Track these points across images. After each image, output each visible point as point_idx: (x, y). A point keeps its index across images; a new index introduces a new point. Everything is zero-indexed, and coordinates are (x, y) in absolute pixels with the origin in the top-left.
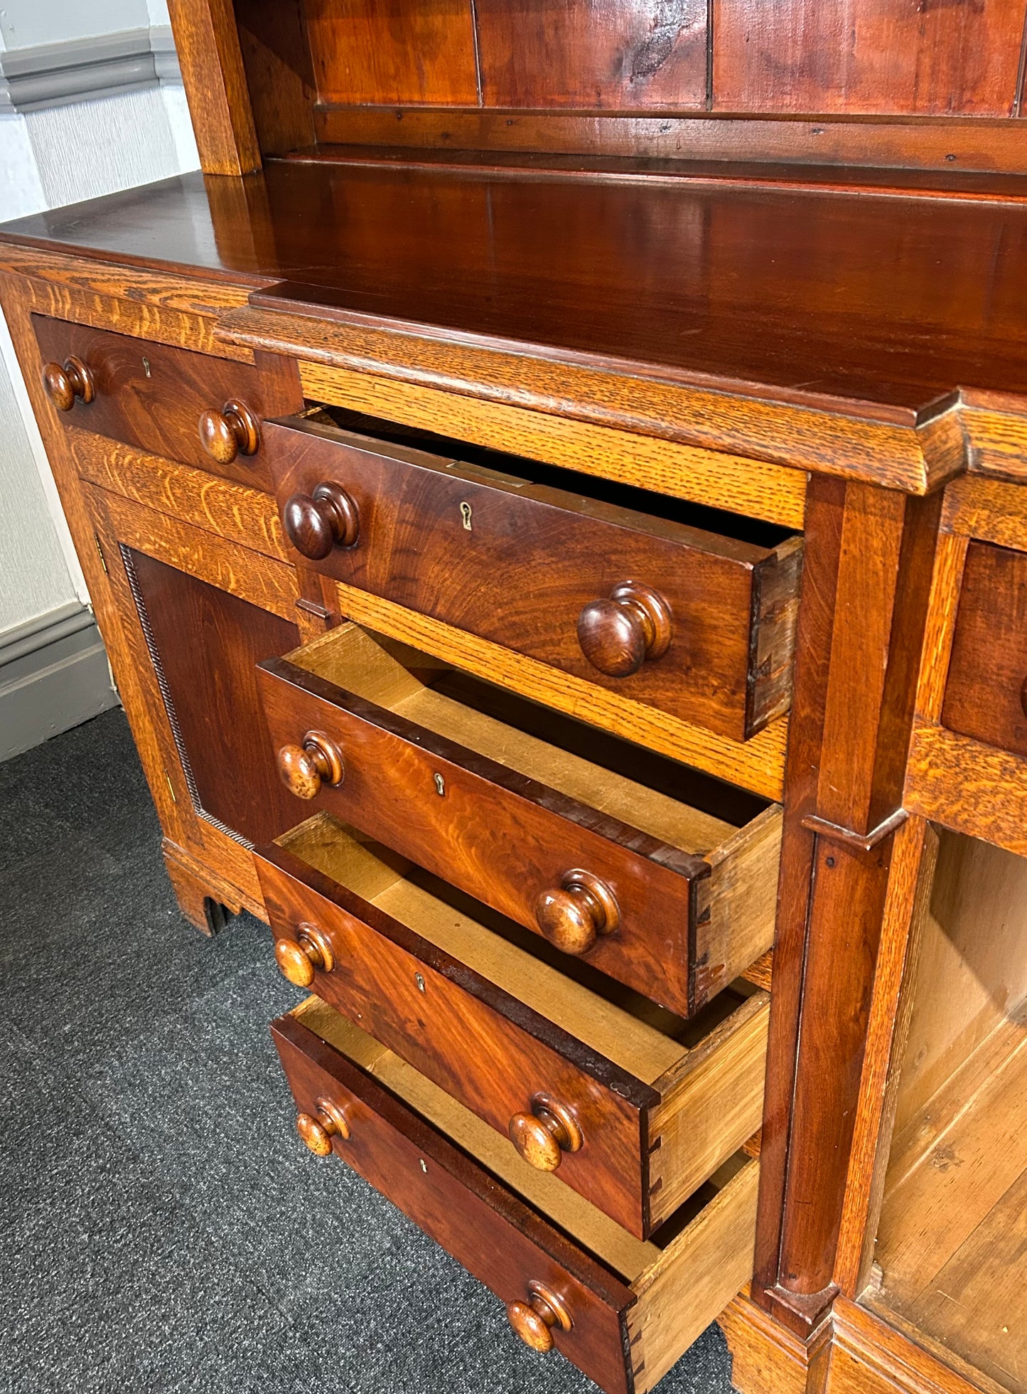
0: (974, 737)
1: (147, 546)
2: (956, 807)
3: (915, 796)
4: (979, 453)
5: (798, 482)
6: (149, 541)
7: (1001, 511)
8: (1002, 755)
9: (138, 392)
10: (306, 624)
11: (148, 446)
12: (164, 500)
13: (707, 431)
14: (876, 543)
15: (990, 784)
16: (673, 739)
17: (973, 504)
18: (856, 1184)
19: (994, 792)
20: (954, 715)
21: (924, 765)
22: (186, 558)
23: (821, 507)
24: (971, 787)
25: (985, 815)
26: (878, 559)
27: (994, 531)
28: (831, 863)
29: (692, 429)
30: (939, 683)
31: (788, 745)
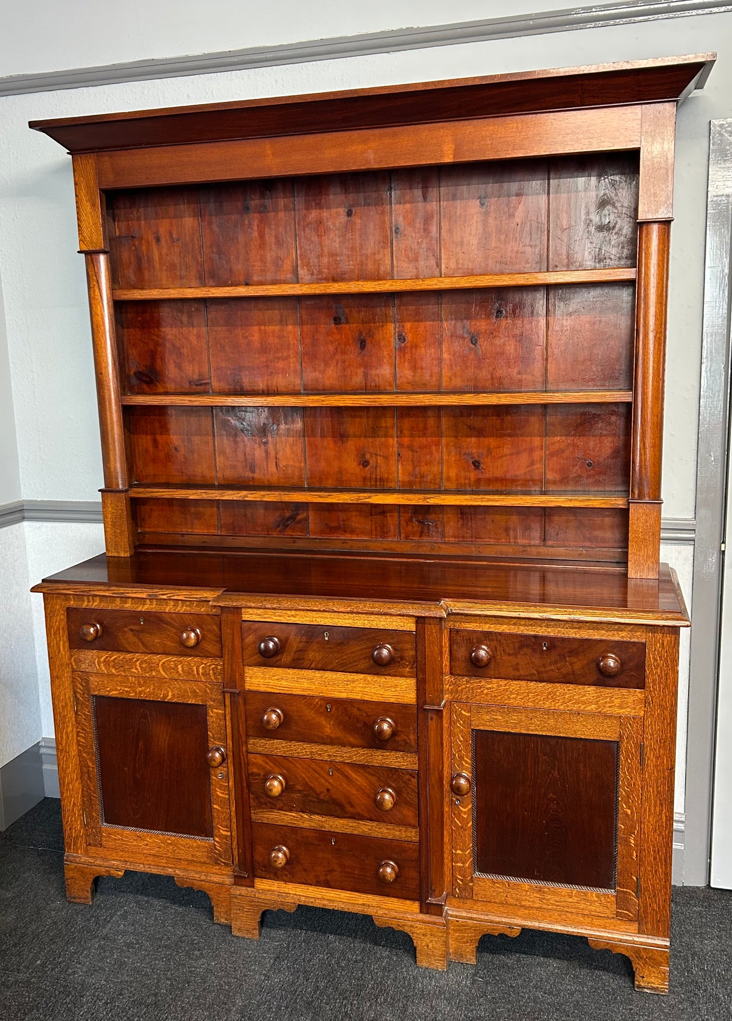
0: (459, 675)
1: (114, 692)
2: (457, 695)
3: (447, 696)
4: (451, 610)
5: (414, 620)
6: (116, 690)
7: (455, 621)
8: (466, 678)
9: (132, 630)
10: (212, 703)
11: (131, 650)
12: (134, 670)
13: (393, 611)
14: (434, 631)
15: (464, 686)
16: (383, 696)
17: (449, 621)
18: (447, 840)
19: (466, 688)
20: (453, 671)
21: (448, 686)
22: (140, 692)
23: (420, 625)
24: (460, 688)
25: (465, 695)
26: (435, 634)
27: (454, 626)
28: (432, 719)
29: (390, 611)
30: (448, 664)
31: (417, 687)
